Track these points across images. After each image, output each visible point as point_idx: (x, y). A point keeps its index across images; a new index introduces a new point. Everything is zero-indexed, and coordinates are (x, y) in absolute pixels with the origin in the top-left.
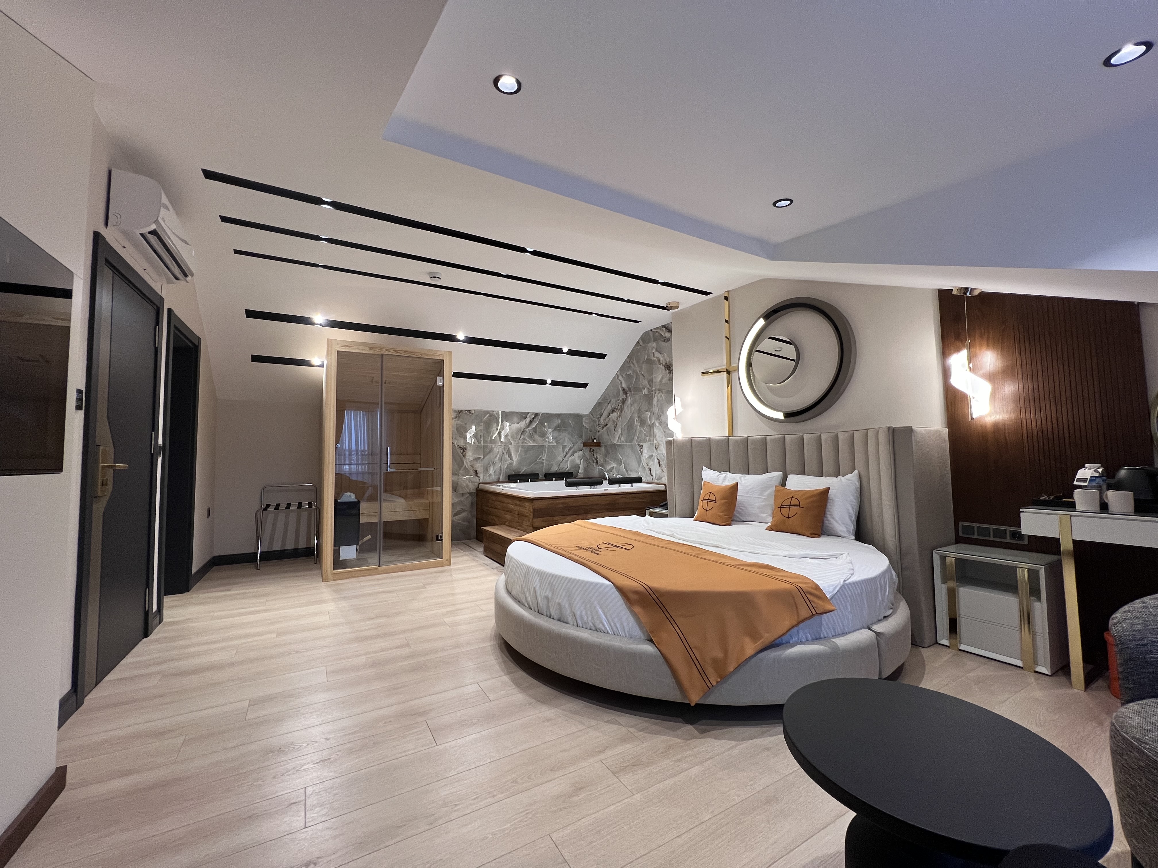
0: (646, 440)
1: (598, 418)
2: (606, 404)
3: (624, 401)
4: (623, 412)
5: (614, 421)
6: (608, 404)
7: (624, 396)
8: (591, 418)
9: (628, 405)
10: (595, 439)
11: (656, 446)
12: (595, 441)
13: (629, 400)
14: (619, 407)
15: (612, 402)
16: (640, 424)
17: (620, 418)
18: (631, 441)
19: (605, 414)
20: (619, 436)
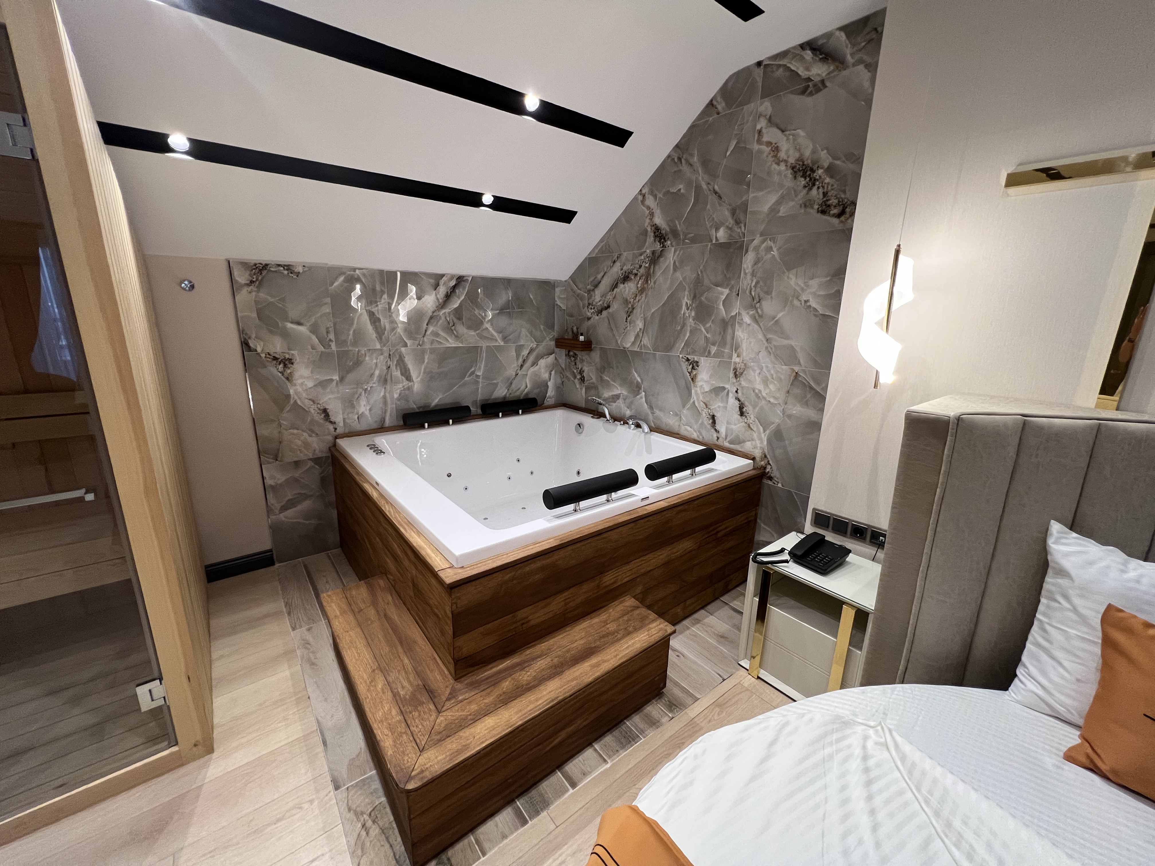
0: (709, 352)
1: (589, 292)
2: (609, 263)
3: (655, 259)
4: (651, 283)
5: (626, 302)
6: (614, 262)
7: (658, 246)
8: (572, 290)
9: (668, 267)
10: (582, 335)
11: (735, 370)
12: (582, 338)
13: (671, 256)
14: (642, 271)
15: (623, 258)
16: (696, 314)
17: (644, 295)
18: (669, 348)
19: (606, 283)
20: (637, 335)
